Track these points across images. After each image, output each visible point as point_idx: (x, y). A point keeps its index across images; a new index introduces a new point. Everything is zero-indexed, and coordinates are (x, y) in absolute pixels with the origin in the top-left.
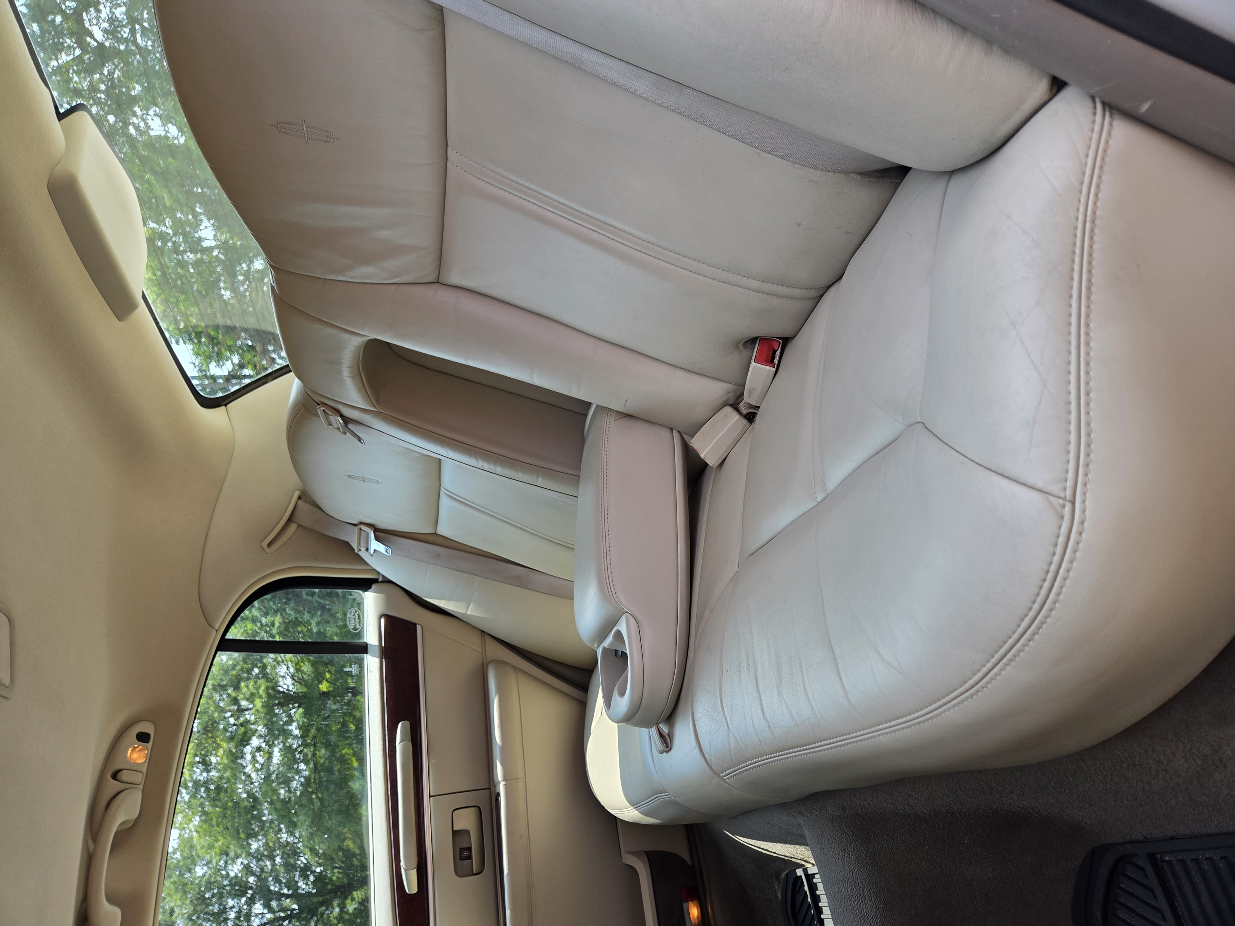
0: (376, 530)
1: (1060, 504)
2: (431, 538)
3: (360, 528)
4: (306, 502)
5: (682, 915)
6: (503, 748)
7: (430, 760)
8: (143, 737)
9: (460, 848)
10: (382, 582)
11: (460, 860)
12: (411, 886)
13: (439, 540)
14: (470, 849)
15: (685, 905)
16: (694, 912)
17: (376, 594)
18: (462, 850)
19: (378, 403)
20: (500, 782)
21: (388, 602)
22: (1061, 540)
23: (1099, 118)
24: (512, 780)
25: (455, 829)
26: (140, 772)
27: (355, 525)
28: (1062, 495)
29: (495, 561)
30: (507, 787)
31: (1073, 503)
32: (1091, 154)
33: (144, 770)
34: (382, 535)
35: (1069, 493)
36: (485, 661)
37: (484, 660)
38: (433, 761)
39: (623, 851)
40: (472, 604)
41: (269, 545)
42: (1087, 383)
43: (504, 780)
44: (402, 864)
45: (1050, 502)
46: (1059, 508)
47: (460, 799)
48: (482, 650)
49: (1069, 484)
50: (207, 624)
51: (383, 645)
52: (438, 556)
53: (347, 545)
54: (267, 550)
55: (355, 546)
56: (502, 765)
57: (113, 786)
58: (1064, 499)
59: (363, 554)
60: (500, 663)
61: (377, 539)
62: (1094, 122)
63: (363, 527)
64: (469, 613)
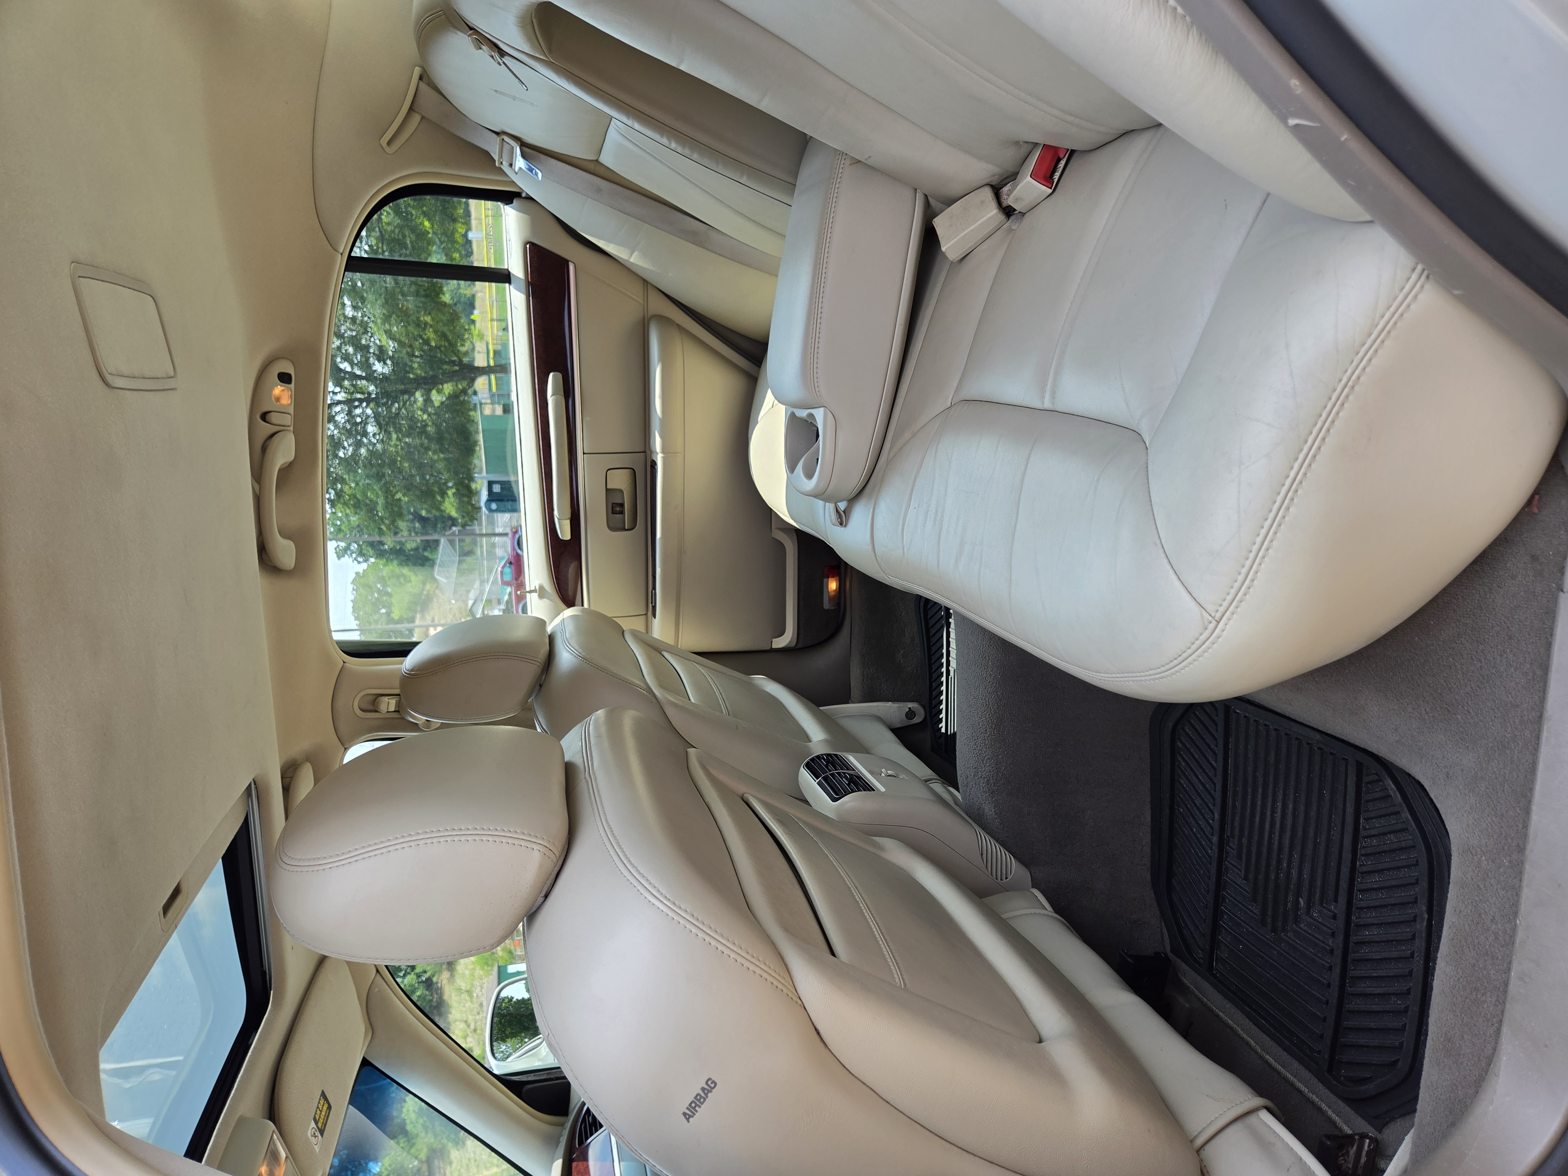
0: (523, 144)
1: (1208, 620)
2: (591, 167)
3: (503, 139)
4: (428, 85)
5: (821, 587)
6: (663, 421)
7: (584, 416)
8: (285, 378)
9: (613, 504)
10: (525, 198)
11: (612, 513)
12: (564, 532)
13: (601, 171)
14: (622, 505)
15: (825, 580)
16: (833, 585)
17: (518, 213)
18: (614, 505)
19: (550, 51)
20: (658, 453)
21: (534, 225)
22: (1198, 643)
23: (1414, 277)
24: (670, 453)
25: (608, 488)
26: (289, 414)
27: (497, 133)
28: (1213, 615)
29: (670, 209)
30: (665, 460)
31: (1218, 622)
32: (1388, 315)
33: (292, 411)
34: (530, 151)
35: (1218, 615)
36: (646, 315)
37: (646, 313)
38: (587, 419)
39: (773, 526)
40: (636, 253)
41: (389, 143)
42: (1271, 541)
43: (663, 452)
44: (556, 513)
45: (1202, 615)
46: (1206, 623)
47: (616, 460)
48: (644, 302)
49: (1222, 609)
50: (330, 248)
51: (530, 280)
52: (599, 190)
53: (487, 155)
54: (387, 149)
55: (496, 157)
56: (661, 437)
57: (265, 429)
58: (1213, 617)
59: (505, 167)
60: (664, 321)
61: (524, 156)
62: (1408, 279)
63: (506, 139)
64: (632, 260)
